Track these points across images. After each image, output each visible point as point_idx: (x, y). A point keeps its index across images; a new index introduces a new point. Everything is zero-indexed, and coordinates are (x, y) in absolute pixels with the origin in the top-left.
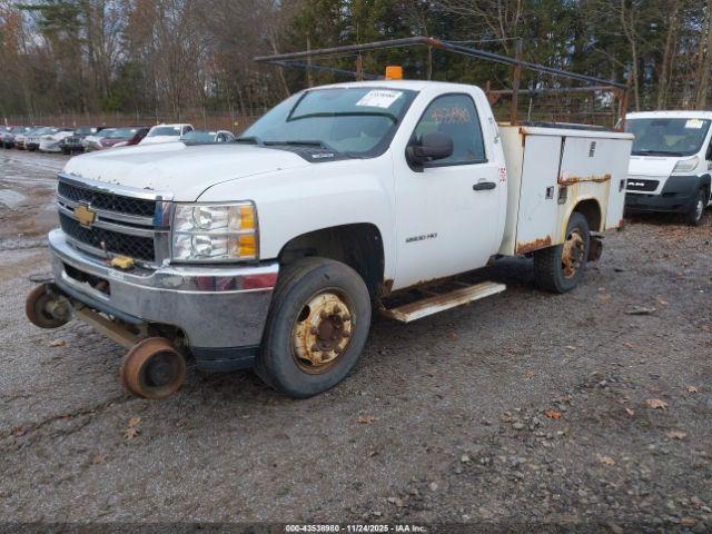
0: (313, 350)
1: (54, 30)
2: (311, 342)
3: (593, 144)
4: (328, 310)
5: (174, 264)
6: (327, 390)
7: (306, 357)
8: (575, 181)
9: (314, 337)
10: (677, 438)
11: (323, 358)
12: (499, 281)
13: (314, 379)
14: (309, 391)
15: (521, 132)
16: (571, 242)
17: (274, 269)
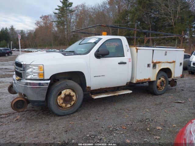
0: (62, 103)
1: (59, 26)
2: (61, 101)
3: (166, 52)
4: (67, 93)
5: (27, 79)
6: (68, 115)
7: (60, 105)
8: (159, 62)
9: (62, 100)
10: (156, 138)
11: (66, 106)
12: (130, 90)
13: (63, 111)
14: (62, 114)
15: (136, 48)
16: (160, 80)
17: (49, 82)
